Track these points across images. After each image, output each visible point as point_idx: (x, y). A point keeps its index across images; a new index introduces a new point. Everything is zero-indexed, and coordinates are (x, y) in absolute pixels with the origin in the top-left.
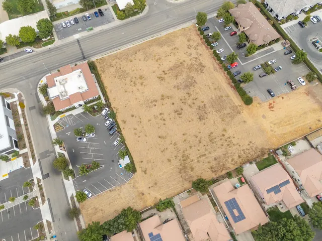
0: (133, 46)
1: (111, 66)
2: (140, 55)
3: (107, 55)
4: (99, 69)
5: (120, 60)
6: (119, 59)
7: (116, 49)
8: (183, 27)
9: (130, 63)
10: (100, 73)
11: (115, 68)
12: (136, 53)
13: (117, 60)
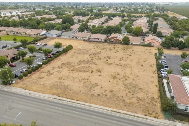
0: (93, 105)
1: (139, 99)
2: (97, 91)
3: (136, 115)
4: (159, 105)
5: (123, 98)
6: (124, 101)
7: (118, 115)
8: (23, 90)
9: (114, 91)
10: (159, 100)
11: (135, 95)
12: (99, 95)
13: (127, 100)
